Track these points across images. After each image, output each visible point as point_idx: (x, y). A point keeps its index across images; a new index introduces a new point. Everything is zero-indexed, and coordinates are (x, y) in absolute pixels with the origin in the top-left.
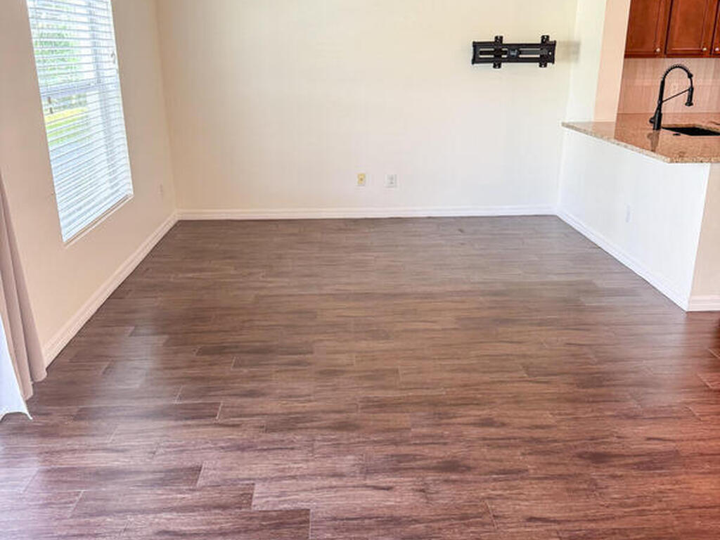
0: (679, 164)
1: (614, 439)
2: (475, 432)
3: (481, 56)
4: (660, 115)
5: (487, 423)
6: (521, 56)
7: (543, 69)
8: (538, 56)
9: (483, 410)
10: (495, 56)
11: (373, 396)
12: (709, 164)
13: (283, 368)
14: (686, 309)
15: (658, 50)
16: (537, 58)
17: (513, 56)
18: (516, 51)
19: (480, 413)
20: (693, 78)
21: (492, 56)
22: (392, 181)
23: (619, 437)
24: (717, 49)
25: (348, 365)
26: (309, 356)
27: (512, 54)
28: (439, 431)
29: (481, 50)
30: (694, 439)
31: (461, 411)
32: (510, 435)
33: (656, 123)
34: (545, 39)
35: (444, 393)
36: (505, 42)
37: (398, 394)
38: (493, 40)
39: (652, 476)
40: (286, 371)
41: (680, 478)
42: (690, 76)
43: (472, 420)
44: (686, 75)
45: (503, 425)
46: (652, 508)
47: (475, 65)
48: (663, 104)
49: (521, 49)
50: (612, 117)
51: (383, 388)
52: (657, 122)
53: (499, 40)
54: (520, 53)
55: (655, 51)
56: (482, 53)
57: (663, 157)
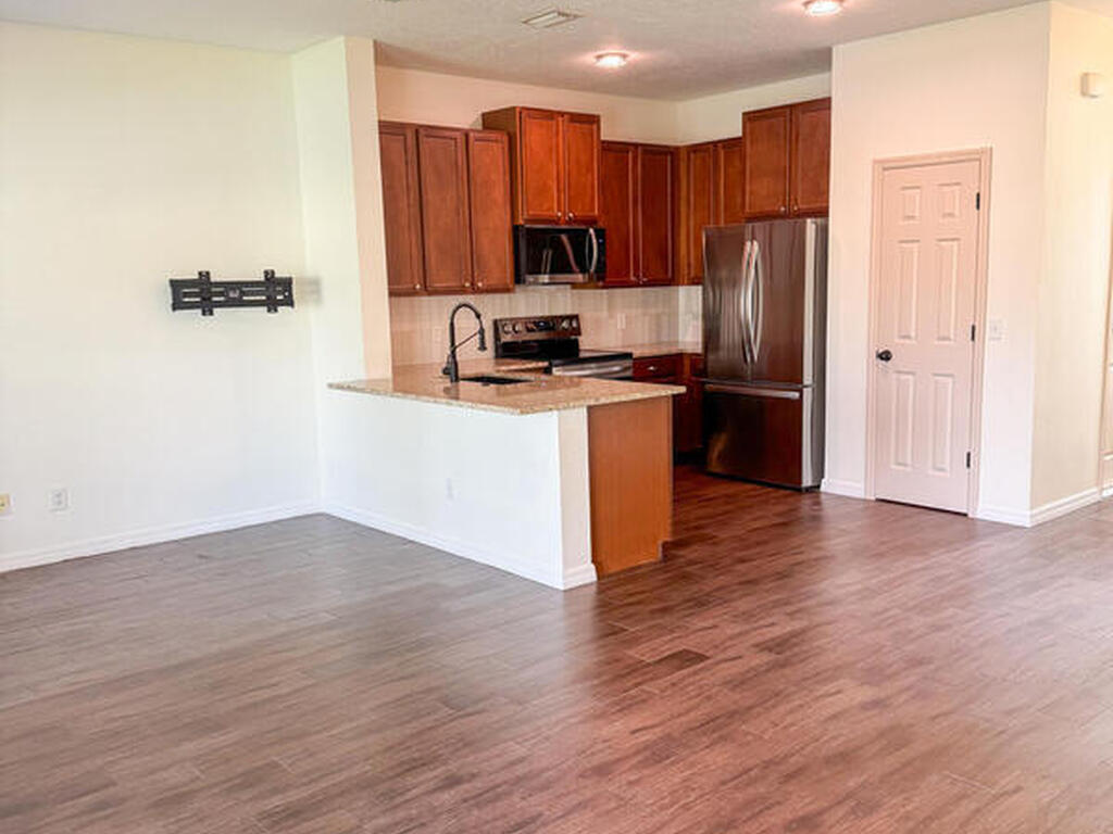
0: (529, 416)
1: (600, 746)
2: (447, 797)
3: (186, 300)
4: (456, 364)
5: (452, 782)
6: (245, 298)
7: (272, 315)
8: (264, 298)
9: (436, 768)
10: (204, 299)
11: (271, 806)
12: (555, 412)
13: (85, 819)
14: (562, 588)
15: (418, 286)
16: (263, 301)
17: (234, 299)
18: (238, 292)
19: (435, 773)
20: (482, 318)
21: (198, 299)
22: (59, 498)
23: (605, 741)
24: (480, 284)
25: (192, 781)
26: (112, 790)
27: (232, 295)
28: (401, 814)
29: (186, 290)
30: (673, 717)
31: (410, 780)
32: (491, 784)
33: (453, 374)
34: (270, 275)
35: (368, 768)
36: (214, 278)
37: (304, 793)
38: (196, 277)
39: (665, 768)
40: (92, 822)
41: (691, 759)
42: (478, 316)
43: (432, 785)
44: (473, 314)
45: (473, 776)
46: (691, 799)
47: (178, 312)
48: (458, 350)
49: (244, 289)
50: (385, 371)
51: (275, 791)
52: (452, 371)
53: (204, 276)
54: (243, 293)
55: (414, 288)
56: (186, 295)
57: (511, 410)
